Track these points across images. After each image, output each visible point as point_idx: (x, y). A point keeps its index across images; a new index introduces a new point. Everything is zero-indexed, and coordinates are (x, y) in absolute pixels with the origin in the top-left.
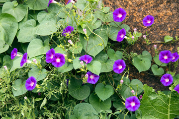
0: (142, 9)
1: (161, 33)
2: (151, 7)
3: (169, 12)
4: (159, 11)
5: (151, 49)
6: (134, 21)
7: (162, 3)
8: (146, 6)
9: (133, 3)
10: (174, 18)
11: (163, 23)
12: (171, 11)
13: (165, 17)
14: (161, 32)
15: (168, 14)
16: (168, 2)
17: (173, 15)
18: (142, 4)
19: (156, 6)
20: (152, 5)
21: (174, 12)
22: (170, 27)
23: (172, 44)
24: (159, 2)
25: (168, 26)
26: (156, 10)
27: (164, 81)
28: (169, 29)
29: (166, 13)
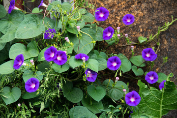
0: (114, 10)
1: (134, 35)
2: (123, 8)
3: (141, 12)
4: (131, 12)
5: (125, 52)
6: (107, 23)
7: (133, 4)
8: (118, 7)
9: (105, 5)
10: (145, 18)
11: (135, 24)
12: (142, 11)
13: (137, 18)
14: (134, 33)
15: (139, 15)
16: (139, 3)
17: (144, 15)
18: (114, 5)
19: (128, 6)
20: (123, 6)
21: (145, 12)
22: (142, 28)
23: (145, 45)
24: (130, 3)
25: (140, 27)
26: (128, 11)
27: (149, 79)
28: (141, 30)
29: (138, 14)
